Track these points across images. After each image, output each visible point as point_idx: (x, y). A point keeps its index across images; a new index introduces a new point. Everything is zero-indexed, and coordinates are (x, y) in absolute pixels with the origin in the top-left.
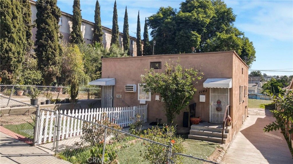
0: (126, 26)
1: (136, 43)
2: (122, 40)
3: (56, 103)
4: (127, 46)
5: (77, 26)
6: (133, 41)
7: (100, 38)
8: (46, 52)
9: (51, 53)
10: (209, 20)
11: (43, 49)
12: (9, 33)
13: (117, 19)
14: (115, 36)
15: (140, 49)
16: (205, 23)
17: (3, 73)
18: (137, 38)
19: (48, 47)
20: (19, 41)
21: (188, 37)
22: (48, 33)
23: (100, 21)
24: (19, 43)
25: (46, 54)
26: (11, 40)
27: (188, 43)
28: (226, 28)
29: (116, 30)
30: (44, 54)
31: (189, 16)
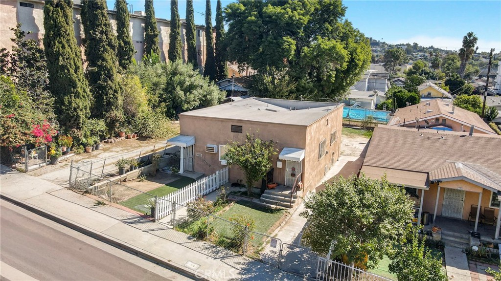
0: (190, 12)
1: (204, 33)
2: (184, 33)
3: (139, 168)
4: (192, 43)
5: (125, 29)
6: (201, 31)
7: (155, 39)
8: (107, 95)
9: (112, 96)
10: (309, 17)
11: (102, 92)
12: (74, 88)
13: (177, 6)
14: (175, 32)
15: (211, 44)
16: (302, 24)
17: (72, 132)
18: (206, 26)
19: (109, 89)
20: (83, 94)
21: (278, 44)
22: (106, 72)
23: (154, 12)
24: (84, 97)
25: (107, 97)
26: (77, 96)
27: (279, 52)
28: (330, 28)
29: (176, 24)
30: (105, 98)
31: (280, 13)
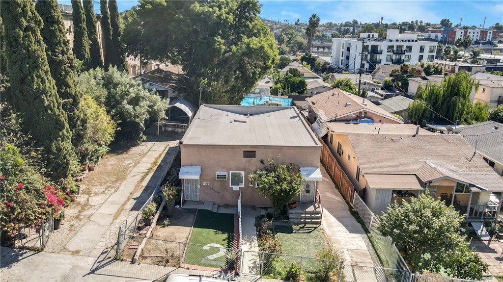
17: (60, 183)
19: (76, 120)
21: (209, 44)
25: (76, 130)
27: (210, 52)
31: (208, 11)
